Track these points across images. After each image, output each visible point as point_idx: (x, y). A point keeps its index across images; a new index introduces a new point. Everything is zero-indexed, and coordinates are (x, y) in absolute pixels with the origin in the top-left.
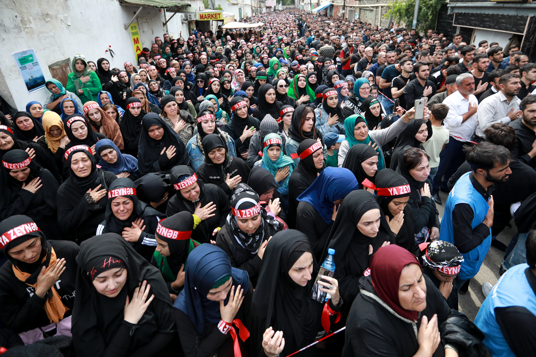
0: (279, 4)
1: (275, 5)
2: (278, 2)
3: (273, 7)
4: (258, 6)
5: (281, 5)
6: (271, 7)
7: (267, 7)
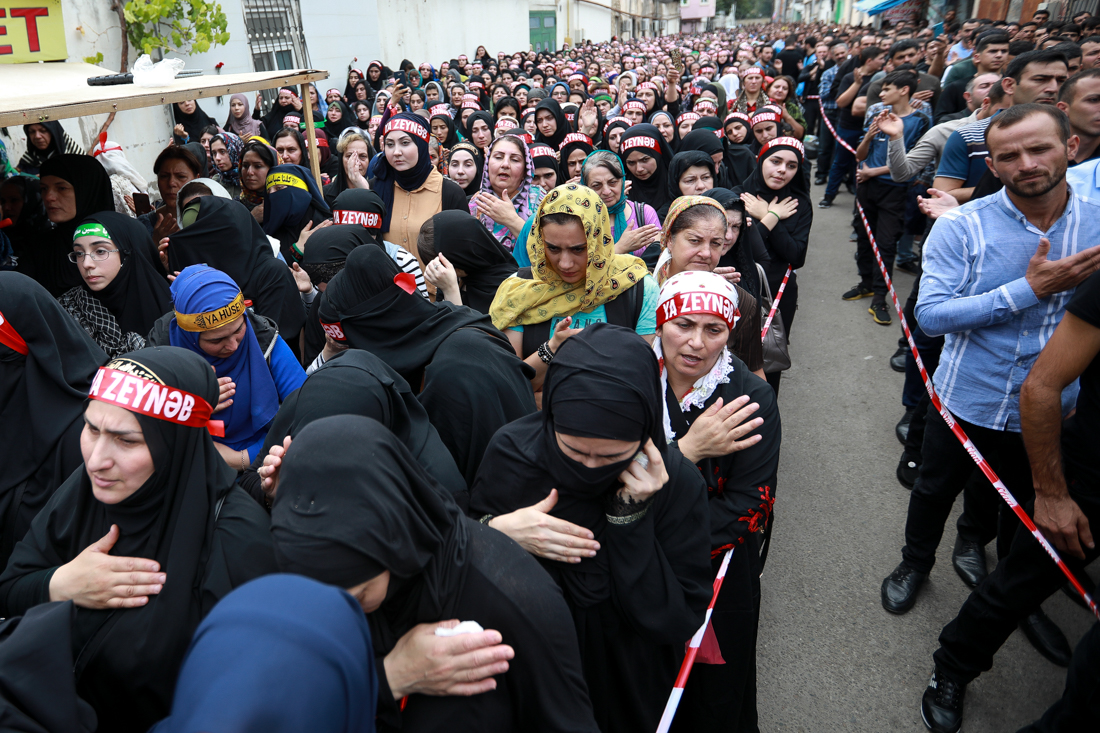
0: (727, 14)
1: (713, 14)
2: (723, 4)
3: (704, 20)
4: (649, 11)
5: (732, 16)
6: (698, 20)
7: (683, 22)
